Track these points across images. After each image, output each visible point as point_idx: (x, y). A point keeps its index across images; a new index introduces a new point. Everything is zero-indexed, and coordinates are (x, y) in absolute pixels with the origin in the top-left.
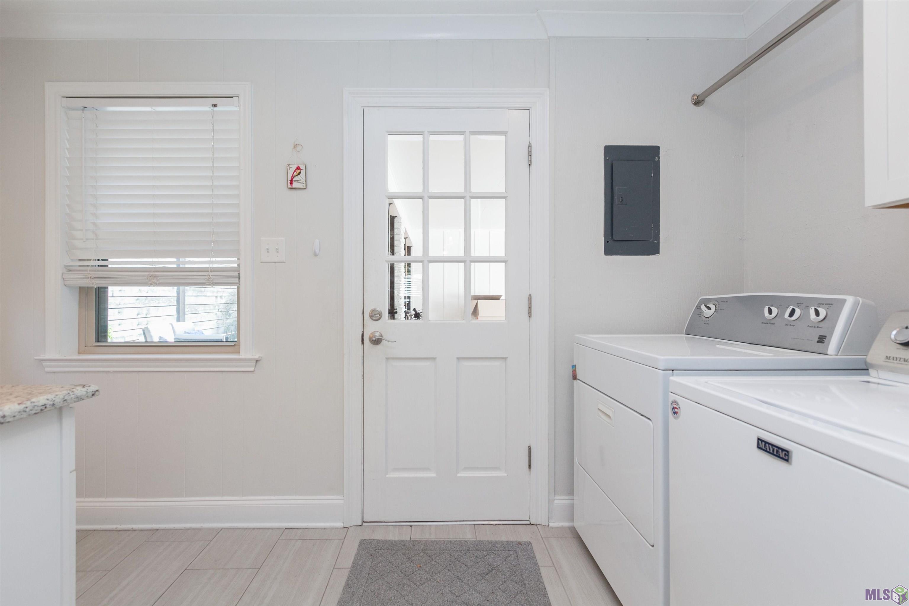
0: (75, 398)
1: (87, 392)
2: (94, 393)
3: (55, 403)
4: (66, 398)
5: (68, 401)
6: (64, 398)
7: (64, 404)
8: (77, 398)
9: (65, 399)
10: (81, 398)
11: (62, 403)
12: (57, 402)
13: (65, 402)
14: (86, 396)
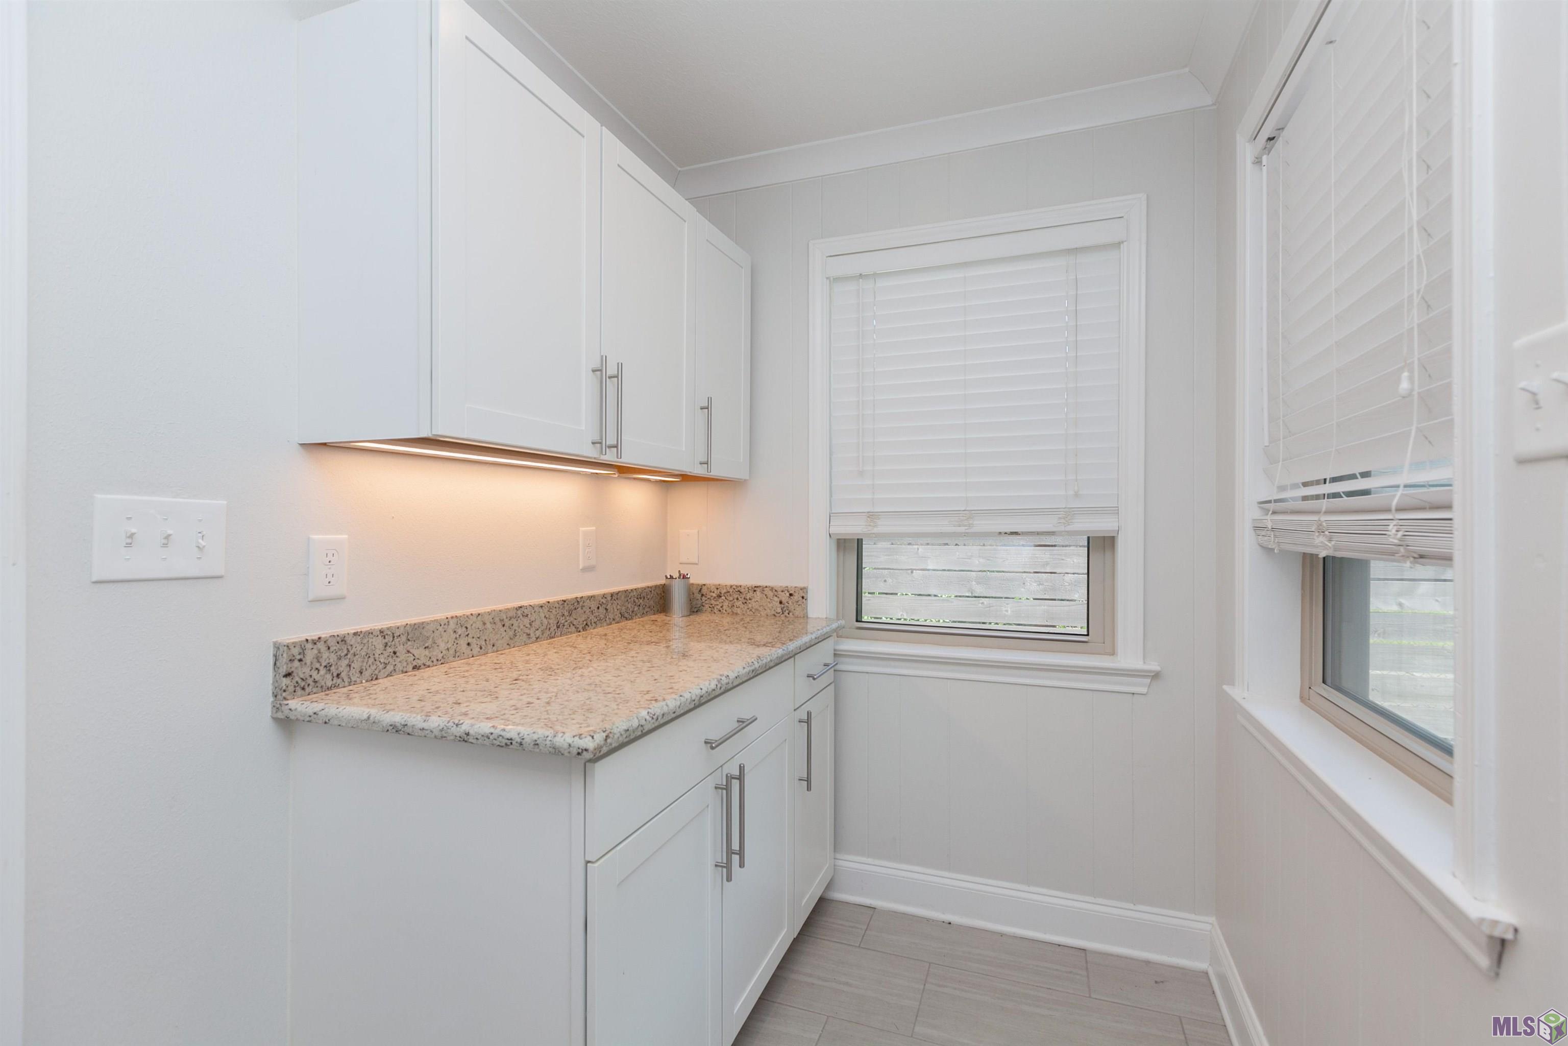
0: (550, 747)
1: (570, 745)
2: (580, 751)
3: (524, 742)
4: (538, 742)
5: (541, 748)
6: (536, 741)
7: (534, 748)
8: (554, 748)
9: (536, 743)
10: (559, 751)
11: (532, 745)
12: (526, 742)
13: (537, 746)
14: (568, 750)
